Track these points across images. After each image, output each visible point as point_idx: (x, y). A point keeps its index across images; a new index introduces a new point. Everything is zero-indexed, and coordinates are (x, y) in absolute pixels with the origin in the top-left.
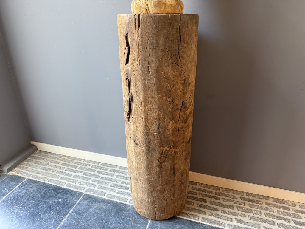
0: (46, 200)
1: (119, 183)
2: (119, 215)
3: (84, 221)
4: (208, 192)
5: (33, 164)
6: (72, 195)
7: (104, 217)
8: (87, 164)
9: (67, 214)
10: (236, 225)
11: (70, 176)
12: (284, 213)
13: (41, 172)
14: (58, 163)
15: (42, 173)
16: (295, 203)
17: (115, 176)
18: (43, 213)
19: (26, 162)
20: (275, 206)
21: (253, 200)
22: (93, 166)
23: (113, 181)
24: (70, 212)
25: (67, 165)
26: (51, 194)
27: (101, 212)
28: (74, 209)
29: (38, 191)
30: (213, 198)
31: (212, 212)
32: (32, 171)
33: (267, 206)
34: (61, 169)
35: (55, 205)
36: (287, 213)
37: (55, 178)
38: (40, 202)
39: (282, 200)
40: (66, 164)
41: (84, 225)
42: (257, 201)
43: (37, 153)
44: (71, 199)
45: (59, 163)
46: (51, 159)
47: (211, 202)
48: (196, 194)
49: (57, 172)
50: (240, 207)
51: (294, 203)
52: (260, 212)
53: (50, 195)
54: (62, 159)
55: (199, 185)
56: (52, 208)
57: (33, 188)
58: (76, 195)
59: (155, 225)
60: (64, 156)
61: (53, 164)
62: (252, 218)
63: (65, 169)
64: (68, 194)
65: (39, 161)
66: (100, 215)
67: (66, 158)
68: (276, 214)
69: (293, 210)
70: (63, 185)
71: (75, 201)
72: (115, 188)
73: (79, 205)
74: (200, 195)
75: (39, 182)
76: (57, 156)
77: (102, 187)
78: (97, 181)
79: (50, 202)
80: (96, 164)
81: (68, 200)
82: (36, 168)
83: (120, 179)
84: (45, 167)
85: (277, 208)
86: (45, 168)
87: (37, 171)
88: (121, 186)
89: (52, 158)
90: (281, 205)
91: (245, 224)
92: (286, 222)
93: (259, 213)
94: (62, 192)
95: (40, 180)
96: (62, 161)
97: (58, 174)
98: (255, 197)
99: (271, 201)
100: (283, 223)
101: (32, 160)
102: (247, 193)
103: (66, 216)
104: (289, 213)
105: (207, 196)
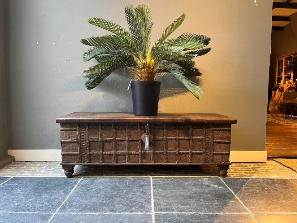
12: (245, 169)
13: (26, 172)
18: (48, 190)
19: (5, 170)
24: (75, 187)
28: (78, 184)
32: (16, 173)
34: (48, 169)
37: (45, 174)
38: (40, 186)
61: (37, 168)
63: (52, 169)
65: (19, 168)
71: (76, 182)
73: (82, 182)
82: (18, 171)
86: (29, 170)
87: (21, 173)
92: (249, 171)
95: (29, 176)
97: (47, 172)
101: (11, 168)
104: (249, 168)
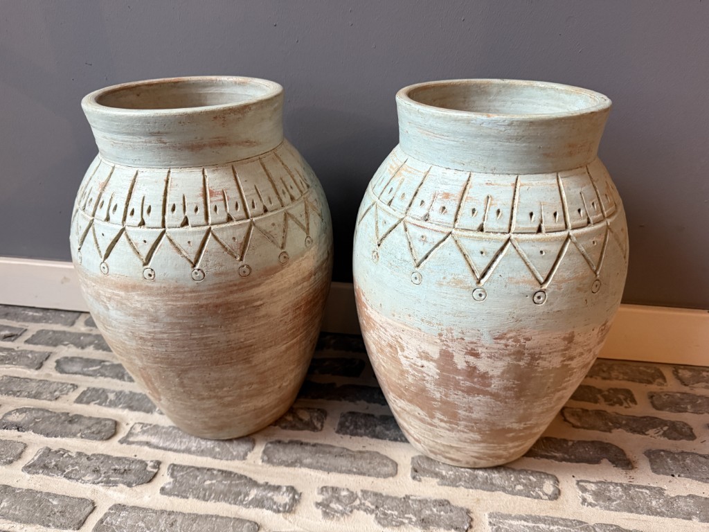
1: (68, 404)
17: (51, 364)
23: (29, 396)
30: (651, 432)
74: (572, 420)
83: (78, 379)
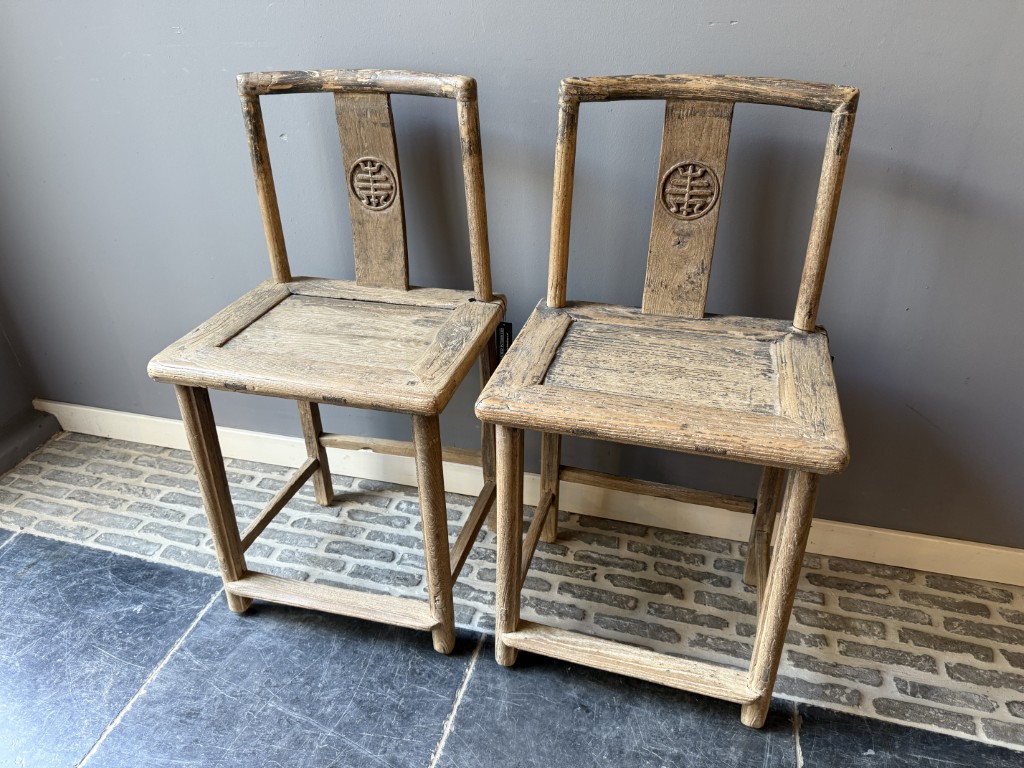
0: (83, 608)
2: (356, 652)
3: (225, 682)
4: (688, 560)
5: (41, 481)
6: (183, 589)
7: (300, 662)
8: (244, 476)
9: (163, 657)
10: (791, 676)
11: (179, 521)
12: (969, 628)
13: (70, 507)
14: (134, 474)
15: (75, 514)
16: (1010, 590)
18: (72, 657)
19: (17, 476)
20: (934, 601)
21: (856, 584)
22: (265, 482)
24: (172, 652)
25: (171, 482)
26: (103, 587)
27: (287, 647)
28: (188, 636)
29: (58, 577)
31: (705, 630)
32: (39, 507)
33: (905, 604)
34: (146, 496)
35: (116, 627)
36: (980, 626)
37: (124, 528)
38: (64, 619)
39: (962, 580)
40: (164, 476)
41: (223, 697)
42: (868, 585)
43: (60, 442)
44: (178, 600)
45: (141, 473)
46: (110, 461)
47: (699, 597)
48: (645, 569)
49: (131, 506)
50: (807, 611)
51: (1005, 588)
52: (883, 626)
53: (101, 590)
54: (149, 459)
55: (655, 534)
56: (106, 637)
57: (38, 568)
58: (200, 588)
59: (491, 686)
60: (159, 450)
61: (120, 479)
62: (852, 649)
63: (160, 496)
64: (168, 583)
65: (66, 469)
66: (287, 654)
67: (165, 455)
68: (942, 632)
69: (1002, 614)
70: (151, 553)
71: (193, 610)
72: (345, 557)
73: (208, 623)
75: (61, 543)
76: (132, 452)
77: (297, 555)
78: (277, 535)
79: (97, 615)
80: (275, 475)
81: (167, 606)
82: (52, 496)
84: (88, 489)
85: (945, 609)
86: (87, 493)
87: (55, 507)
88: (367, 550)
89: (114, 458)
90: (960, 598)
91: (825, 673)
92: (978, 658)
93: (877, 630)
94: (146, 577)
95: (66, 536)
96: (152, 466)
97: (135, 515)
98: (864, 572)
99: (920, 586)
100: (969, 664)
101: (41, 468)
102: (831, 558)
103: (156, 663)
104: (990, 626)
105: (687, 574)
